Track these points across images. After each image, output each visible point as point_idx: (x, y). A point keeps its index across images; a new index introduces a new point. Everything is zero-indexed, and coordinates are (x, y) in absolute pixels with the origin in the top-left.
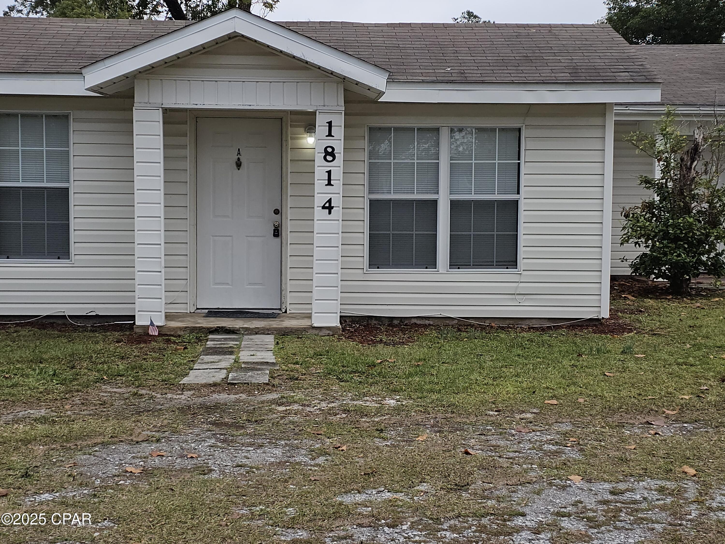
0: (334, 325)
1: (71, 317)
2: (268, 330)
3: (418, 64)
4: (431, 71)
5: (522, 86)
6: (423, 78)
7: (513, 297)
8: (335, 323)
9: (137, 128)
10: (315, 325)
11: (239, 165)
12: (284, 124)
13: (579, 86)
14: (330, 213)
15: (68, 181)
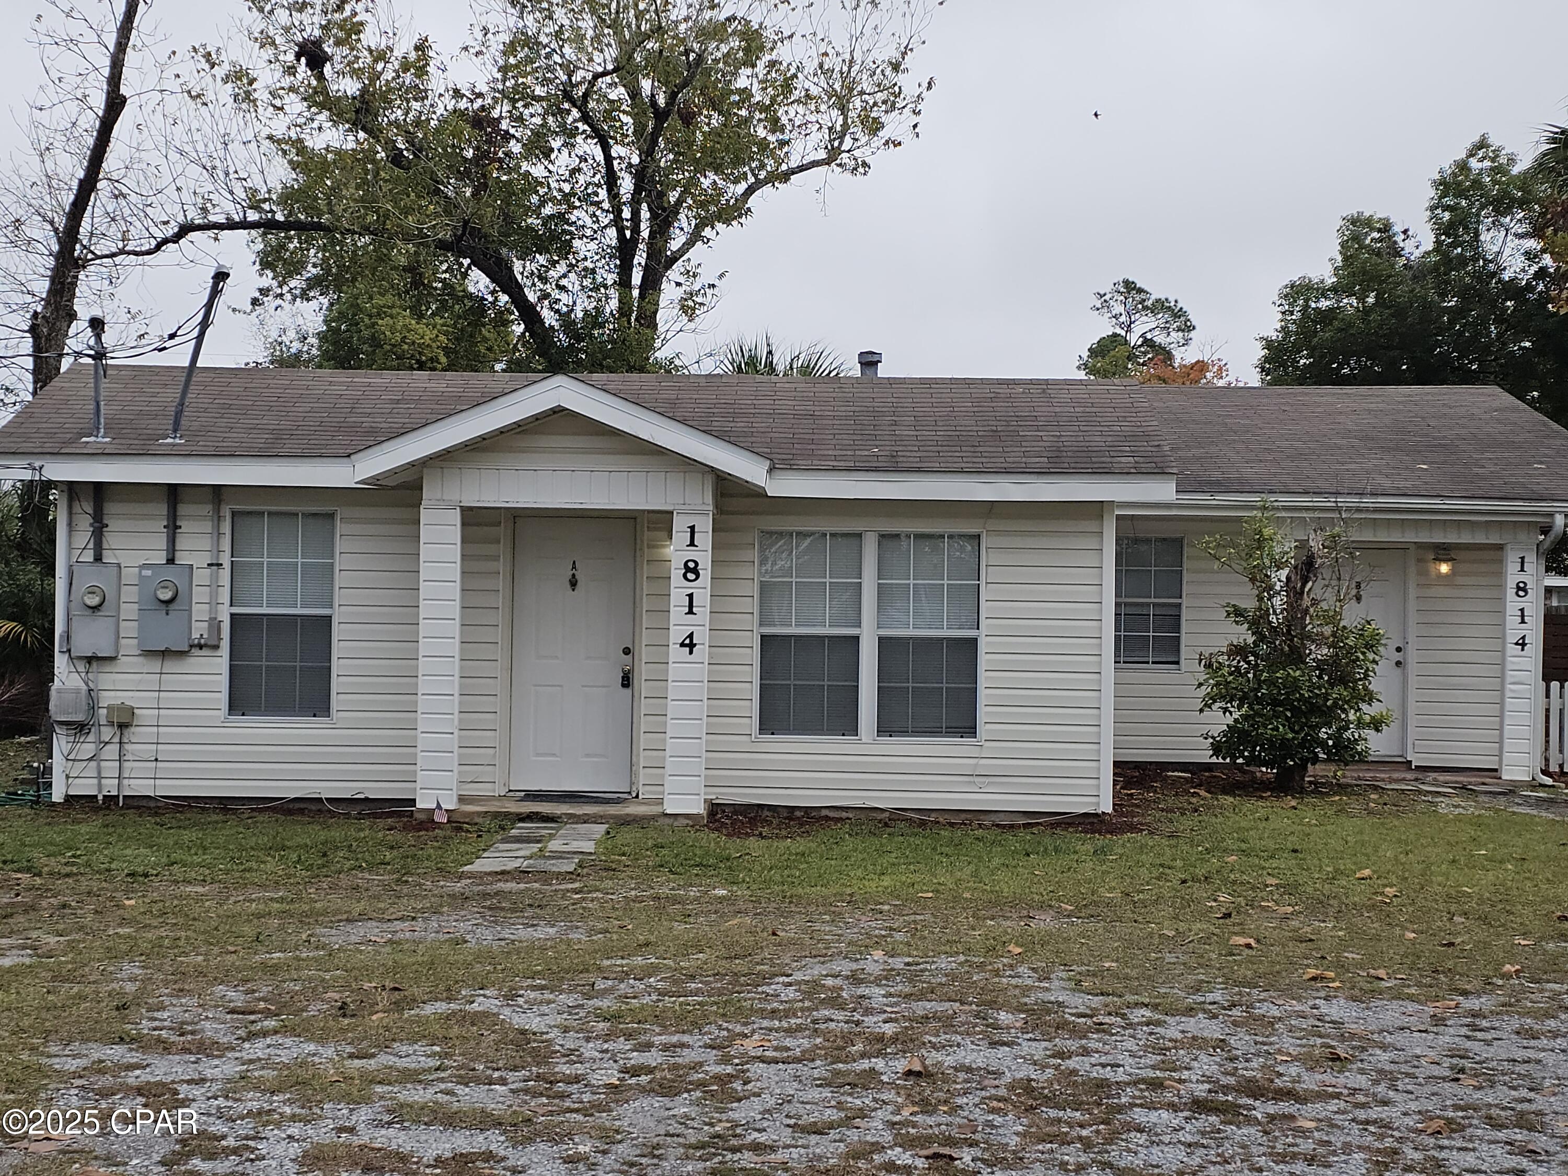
0: (695, 811)
1: (329, 800)
2: (601, 817)
3: (834, 442)
4: (849, 453)
5: (975, 475)
6: (835, 464)
7: (971, 779)
8: (699, 809)
9: (425, 533)
10: (668, 812)
11: (573, 583)
12: (638, 528)
13: (1055, 476)
14: (691, 652)
15: (331, 607)
